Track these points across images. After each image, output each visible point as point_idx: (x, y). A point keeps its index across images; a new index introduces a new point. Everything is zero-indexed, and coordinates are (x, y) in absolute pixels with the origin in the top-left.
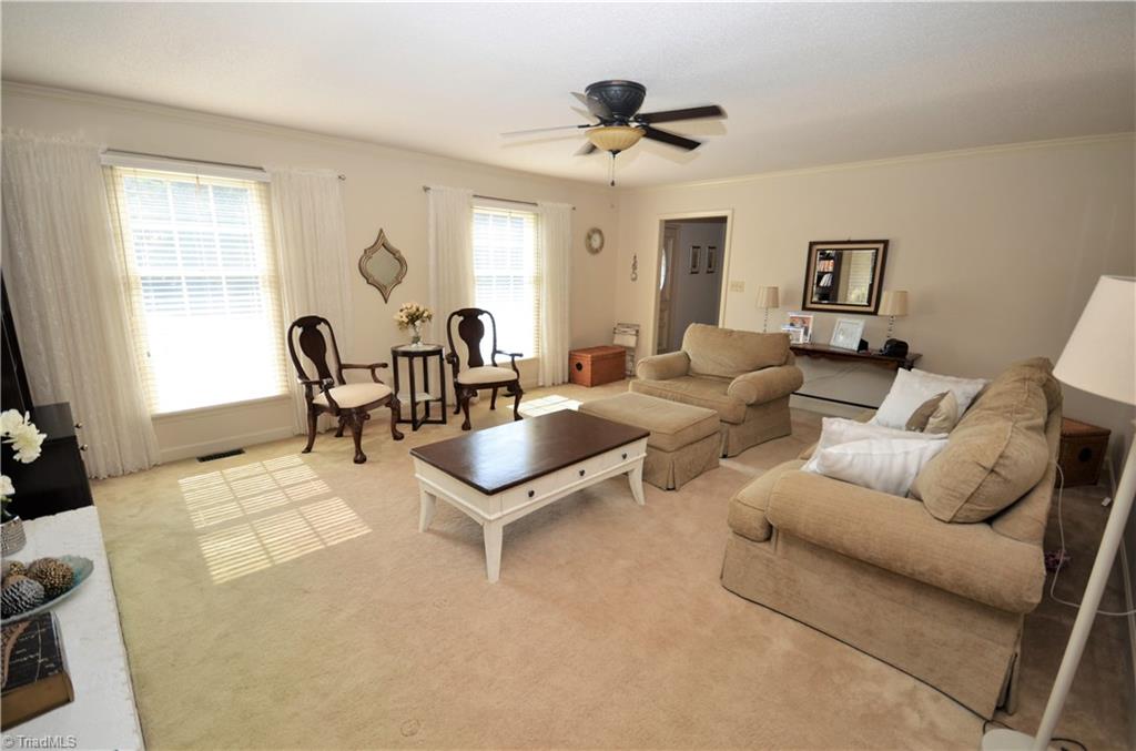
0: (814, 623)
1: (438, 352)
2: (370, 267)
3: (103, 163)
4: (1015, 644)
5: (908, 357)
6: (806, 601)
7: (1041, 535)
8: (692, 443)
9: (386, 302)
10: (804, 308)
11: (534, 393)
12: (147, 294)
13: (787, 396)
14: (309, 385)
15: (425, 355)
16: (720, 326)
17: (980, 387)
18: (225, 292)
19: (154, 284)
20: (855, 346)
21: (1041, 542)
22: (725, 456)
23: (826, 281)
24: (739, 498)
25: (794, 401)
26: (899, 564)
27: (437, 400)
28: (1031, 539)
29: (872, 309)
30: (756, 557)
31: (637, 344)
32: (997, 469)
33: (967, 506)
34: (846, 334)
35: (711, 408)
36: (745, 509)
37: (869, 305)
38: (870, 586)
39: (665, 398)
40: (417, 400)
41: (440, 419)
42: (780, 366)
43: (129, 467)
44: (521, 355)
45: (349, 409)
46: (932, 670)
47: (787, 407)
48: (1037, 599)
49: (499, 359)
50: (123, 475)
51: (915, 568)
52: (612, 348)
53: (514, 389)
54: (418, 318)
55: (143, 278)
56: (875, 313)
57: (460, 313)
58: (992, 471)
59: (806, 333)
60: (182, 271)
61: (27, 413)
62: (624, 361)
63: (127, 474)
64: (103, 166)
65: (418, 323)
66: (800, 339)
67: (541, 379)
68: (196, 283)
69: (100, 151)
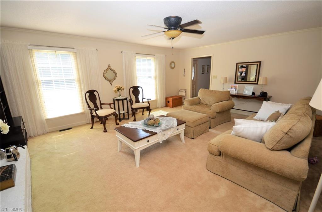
0: (234, 181)
1: (126, 99)
2: (106, 75)
3: (29, 49)
4: (299, 190)
5: (267, 97)
6: (232, 174)
7: (307, 156)
8: (200, 125)
9: (111, 85)
10: (235, 83)
11: (155, 110)
12: (43, 85)
13: (230, 109)
14: (91, 110)
15: (123, 100)
16: (210, 89)
17: (290, 106)
18: (65, 84)
19: (45, 82)
20: (251, 94)
21: (307, 158)
22: (210, 128)
23: (243, 74)
24: (211, 142)
25: (232, 111)
26: (260, 165)
27: (127, 113)
28: (304, 158)
29: (256, 83)
30: (216, 160)
31: (186, 94)
32: (288, 133)
33: (277, 144)
34: (248, 90)
35: (206, 114)
36: (213, 146)
37: (255, 81)
38: (252, 171)
39: (192, 111)
40: (120, 113)
41: (127, 118)
42: (227, 101)
43: (39, 134)
44: (150, 99)
45: (102, 117)
46: (272, 198)
47: (230, 113)
48: (305, 177)
49: (144, 100)
50: (38, 136)
51: (265, 166)
52: (178, 96)
53: (149, 109)
54: (120, 89)
55: (42, 81)
56: (257, 84)
57: (132, 87)
58: (286, 133)
59: (236, 90)
60: (53, 78)
61: (5, 120)
62: (182, 100)
63: (39, 135)
64: (29, 50)
65: (120, 91)
66: (233, 92)
67: (157, 106)
68: (57, 82)
69: (28, 45)
